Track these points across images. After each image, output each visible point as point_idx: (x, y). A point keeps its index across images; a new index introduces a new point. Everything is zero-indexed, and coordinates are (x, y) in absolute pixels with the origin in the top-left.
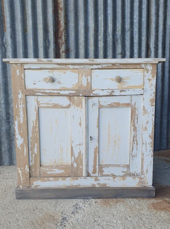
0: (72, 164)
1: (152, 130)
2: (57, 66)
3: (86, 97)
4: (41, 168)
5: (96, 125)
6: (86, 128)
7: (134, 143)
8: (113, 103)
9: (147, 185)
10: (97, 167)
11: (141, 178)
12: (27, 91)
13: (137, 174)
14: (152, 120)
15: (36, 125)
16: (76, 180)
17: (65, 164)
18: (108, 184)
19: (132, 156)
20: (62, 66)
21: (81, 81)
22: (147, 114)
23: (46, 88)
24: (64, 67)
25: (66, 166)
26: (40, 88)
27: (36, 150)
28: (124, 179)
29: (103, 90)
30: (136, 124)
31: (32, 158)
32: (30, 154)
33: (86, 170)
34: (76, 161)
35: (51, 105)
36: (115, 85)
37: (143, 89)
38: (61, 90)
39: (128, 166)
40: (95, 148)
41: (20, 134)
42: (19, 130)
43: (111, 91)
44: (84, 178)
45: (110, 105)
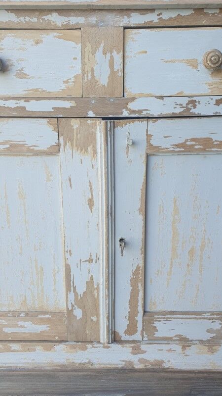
0: (70, 312)
2: (13, 18)
3: (108, 121)
5: (138, 203)
6: (108, 215)
8: (192, 140)
10: (139, 317)
16: (80, 352)
17: (52, 308)
18: (169, 361)
20: (27, 19)
21: (93, 69)
24: (35, 20)
28: (212, 351)
29: (162, 98)
33: (108, 327)
34: (80, 302)
35: (2, 147)
38: (27, 99)
40: (135, 269)
43: (186, 100)
44: (105, 347)
45: (182, 145)
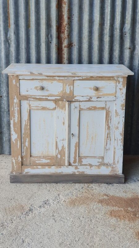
1: (123, 129)
2: (46, 78)
3: (69, 102)
4: (31, 158)
5: (77, 124)
6: (68, 126)
7: (108, 139)
8: (91, 107)
9: (117, 173)
10: (77, 158)
11: (113, 168)
12: (21, 97)
13: (110, 164)
14: (123, 121)
15: (28, 124)
16: (59, 169)
17: (51, 155)
18: (86, 172)
19: (106, 150)
21: (65, 90)
22: (119, 117)
23: (36, 95)
24: (52, 78)
25: (51, 157)
26: (31, 94)
27: (27, 144)
28: (99, 168)
29: (83, 96)
30: (110, 124)
31: (24, 150)
32: (23, 147)
33: (68, 160)
34: (60, 153)
35: (40, 108)
36: (93, 93)
37: (115, 96)
38: (48, 96)
39: (103, 158)
40: (76, 142)
41: (15, 131)
42: (14, 127)
43: (89, 97)
44: (66, 167)
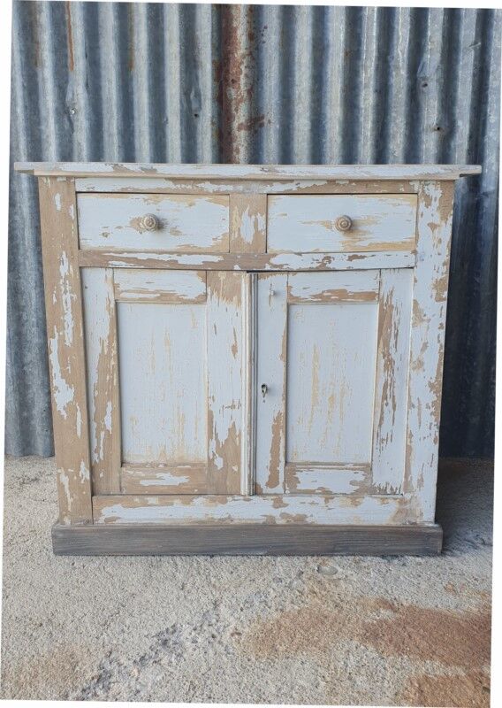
0: (211, 461)
1: (439, 369)
2: (170, 185)
3: (253, 274)
4: (124, 469)
5: (280, 351)
6: (250, 360)
7: (387, 405)
8: (328, 291)
9: (418, 521)
10: (281, 468)
11: (402, 502)
12: (84, 255)
13: (392, 489)
14: (439, 341)
15: (110, 352)
16: (220, 505)
18: (312, 516)
19: (380, 440)
20: (183, 186)
21: (239, 229)
22: (425, 324)
23: (138, 247)
24: (189, 187)
25: (194, 465)
26: (120, 245)
27: (108, 421)
28: (355, 504)
29: (300, 254)
30: (392, 351)
31: (98, 443)
32: (94, 432)
33: (249, 476)
35: (153, 296)
36: (335, 241)
37: (415, 252)
38: (179, 254)
39: (368, 468)
40: (276, 415)
41: (64, 375)
42: (63, 364)
43: (323, 256)
44: (244, 500)
45: (320, 296)
